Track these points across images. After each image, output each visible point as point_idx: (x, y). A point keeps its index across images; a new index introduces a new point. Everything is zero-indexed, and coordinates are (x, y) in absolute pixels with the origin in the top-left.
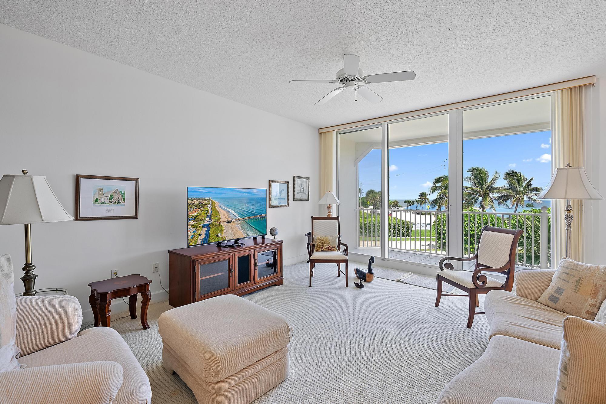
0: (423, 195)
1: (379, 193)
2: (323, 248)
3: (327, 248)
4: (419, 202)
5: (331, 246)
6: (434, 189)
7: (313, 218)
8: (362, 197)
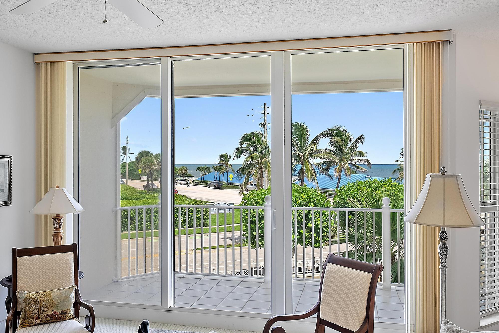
0: (224, 158)
1: (157, 156)
2: (39, 318)
3: (49, 316)
4: (218, 168)
5: (57, 311)
6: (240, 152)
7: (17, 253)
8: (128, 160)
